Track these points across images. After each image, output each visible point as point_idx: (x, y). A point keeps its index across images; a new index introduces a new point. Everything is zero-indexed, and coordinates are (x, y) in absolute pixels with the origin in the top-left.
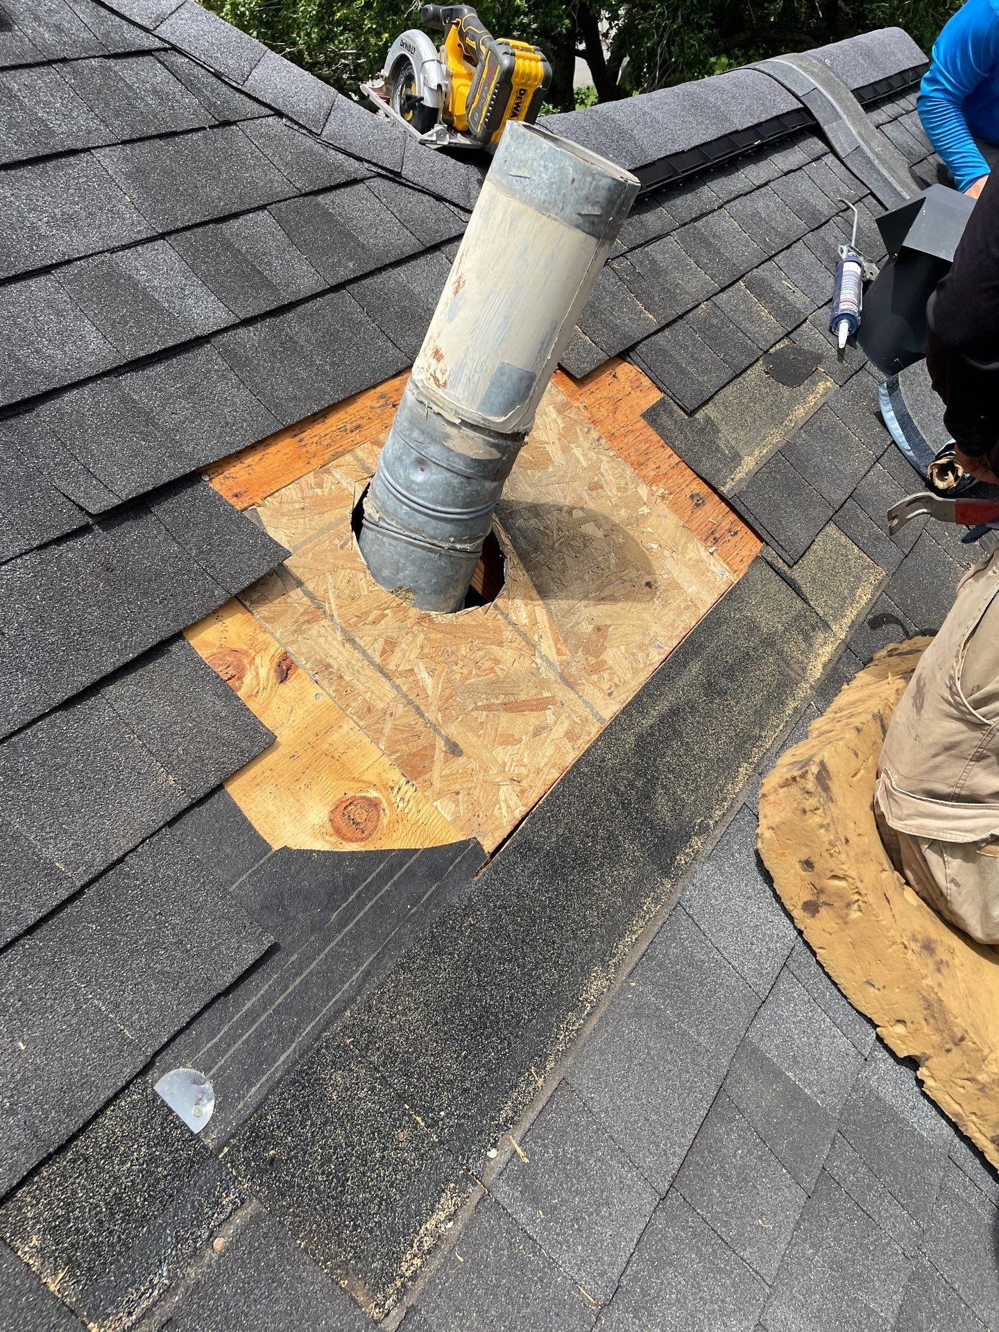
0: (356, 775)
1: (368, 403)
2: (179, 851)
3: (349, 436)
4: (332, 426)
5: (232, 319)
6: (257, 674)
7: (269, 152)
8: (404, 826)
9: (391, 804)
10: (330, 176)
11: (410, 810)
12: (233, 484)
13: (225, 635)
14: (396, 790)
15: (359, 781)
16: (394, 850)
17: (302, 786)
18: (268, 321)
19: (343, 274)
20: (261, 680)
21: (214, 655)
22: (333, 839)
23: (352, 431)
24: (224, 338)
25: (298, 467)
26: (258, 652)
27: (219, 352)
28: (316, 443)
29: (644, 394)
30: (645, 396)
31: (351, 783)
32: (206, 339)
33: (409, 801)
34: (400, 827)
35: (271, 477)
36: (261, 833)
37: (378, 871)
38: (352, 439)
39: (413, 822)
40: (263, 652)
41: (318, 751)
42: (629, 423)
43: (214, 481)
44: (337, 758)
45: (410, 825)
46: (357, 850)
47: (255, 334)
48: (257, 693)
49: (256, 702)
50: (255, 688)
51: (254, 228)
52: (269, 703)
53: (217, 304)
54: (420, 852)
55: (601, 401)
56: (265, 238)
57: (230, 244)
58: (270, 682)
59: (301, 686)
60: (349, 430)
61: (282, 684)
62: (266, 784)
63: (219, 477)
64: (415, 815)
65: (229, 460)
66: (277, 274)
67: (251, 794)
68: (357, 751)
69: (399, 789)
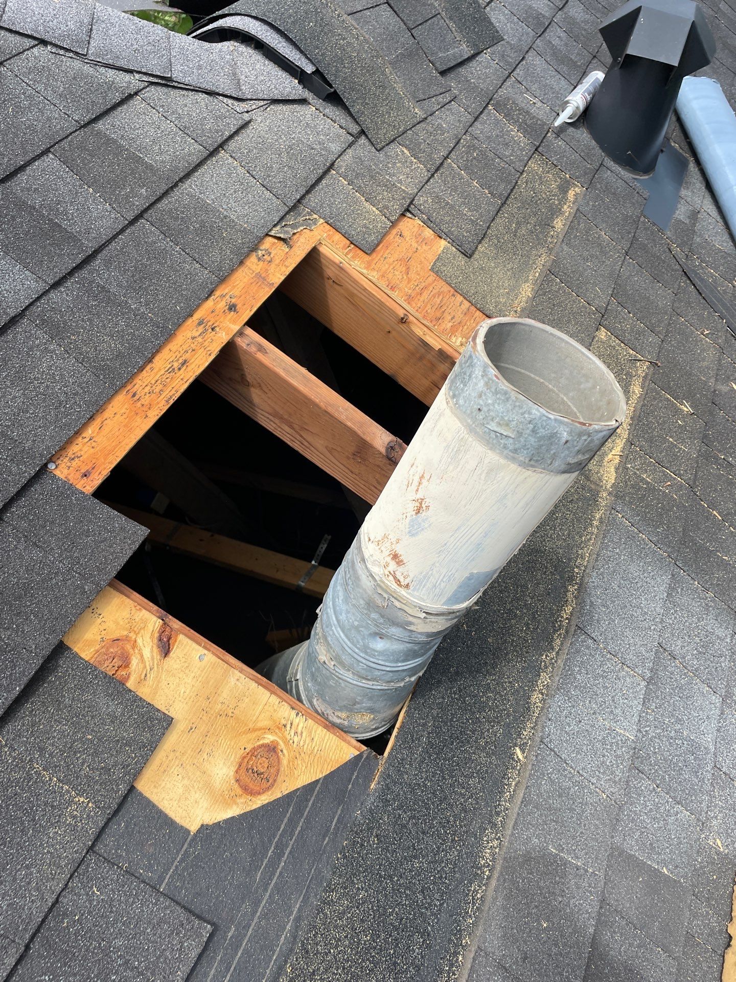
0: (251, 726)
1: (189, 335)
2: (108, 872)
3: (178, 375)
4: (160, 370)
5: (42, 287)
6: (142, 656)
7: (41, 87)
8: (303, 759)
9: (286, 742)
10: (104, 98)
11: (305, 742)
12: (79, 463)
13: (104, 626)
14: (288, 726)
15: (255, 730)
16: (298, 789)
17: (205, 756)
18: (76, 277)
19: (139, 204)
20: (147, 661)
21: (97, 651)
22: (243, 799)
23: (180, 369)
24: (37, 309)
25: (137, 424)
26: (138, 633)
27: (36, 325)
28: (149, 393)
29: (429, 247)
30: (430, 249)
31: (248, 735)
32: (22, 314)
33: (302, 733)
34: (299, 762)
35: (114, 444)
36: (178, 820)
37: (288, 815)
38: (181, 377)
39: (309, 752)
40: (142, 631)
41: (212, 715)
42: (421, 280)
43: (60, 467)
44: (231, 714)
45: (307, 757)
46: (266, 802)
47: (67, 295)
48: (146, 675)
49: (146, 686)
50: (142, 672)
51: (43, 177)
52: (159, 682)
53: (24, 273)
54: (321, 781)
55: (394, 265)
56: (56, 184)
57: (23, 202)
58: (155, 660)
59: (185, 652)
60: (176, 369)
61: (166, 658)
62: (172, 767)
63: (65, 460)
64: (310, 744)
65: (70, 441)
66: (75, 222)
67: (160, 783)
68: (247, 700)
69: (291, 724)
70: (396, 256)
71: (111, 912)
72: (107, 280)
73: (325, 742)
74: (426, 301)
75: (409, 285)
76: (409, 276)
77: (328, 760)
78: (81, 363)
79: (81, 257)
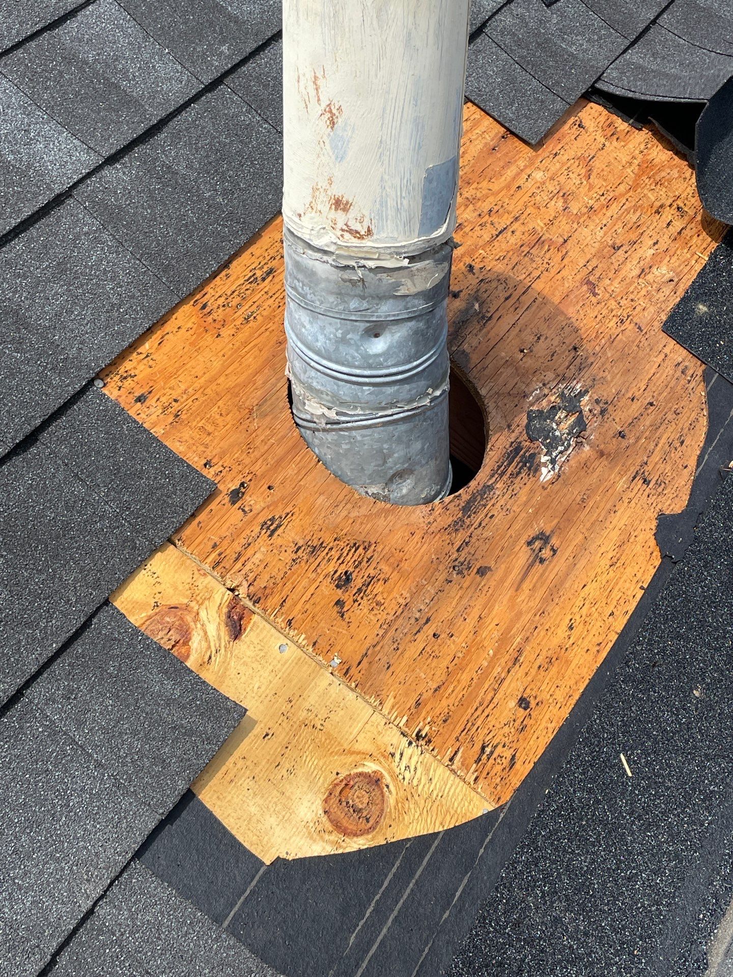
0: (346, 746)
2: (156, 888)
3: (261, 286)
4: (238, 278)
5: (94, 160)
6: (206, 633)
8: (416, 803)
9: (395, 777)
11: (420, 781)
12: (133, 384)
13: (159, 588)
14: (398, 756)
15: (352, 753)
16: (408, 840)
17: (284, 772)
18: (136, 152)
19: (219, 65)
20: (211, 639)
21: (150, 618)
22: (334, 837)
23: (264, 279)
24: (87, 188)
25: (207, 344)
26: (202, 604)
27: (85, 208)
28: (224, 306)
29: (623, 143)
30: (624, 146)
31: (343, 757)
32: (67, 194)
33: (416, 768)
34: (412, 806)
35: (177, 365)
36: (246, 845)
37: (394, 870)
38: (266, 290)
39: (425, 796)
40: (207, 602)
41: (295, 722)
42: (608, 188)
43: (109, 386)
44: (319, 727)
45: (423, 802)
46: (366, 847)
47: (124, 173)
48: (210, 657)
49: (211, 670)
50: (206, 652)
51: (97, 26)
52: (226, 669)
53: (72, 142)
54: (441, 836)
55: (569, 164)
56: (114, 36)
57: (73, 55)
58: (223, 641)
59: (261, 638)
60: (259, 279)
61: (237, 641)
62: (241, 778)
63: (115, 379)
64: (427, 785)
65: (122, 356)
66: (137, 83)
67: (224, 795)
68: (342, 713)
69: (402, 754)
70: (571, 153)
71: (159, 939)
72: (173, 159)
73: (448, 787)
74: (615, 216)
75: (591, 193)
76: (591, 181)
77: (452, 812)
78: (138, 259)
79: (142, 128)
